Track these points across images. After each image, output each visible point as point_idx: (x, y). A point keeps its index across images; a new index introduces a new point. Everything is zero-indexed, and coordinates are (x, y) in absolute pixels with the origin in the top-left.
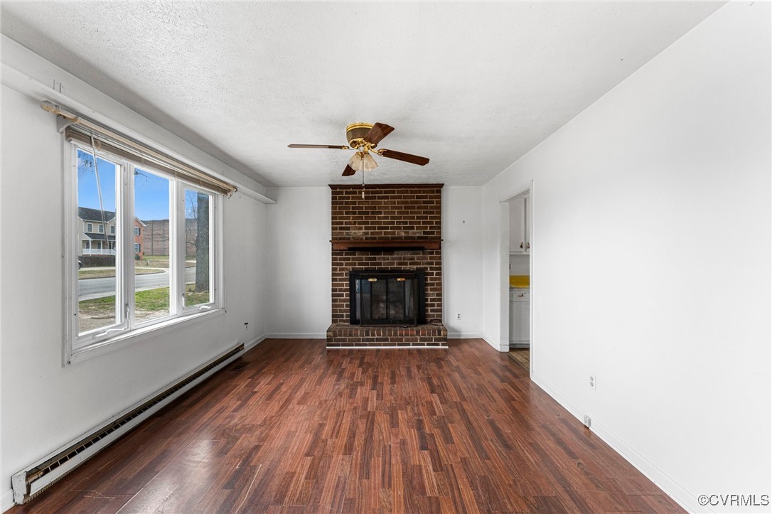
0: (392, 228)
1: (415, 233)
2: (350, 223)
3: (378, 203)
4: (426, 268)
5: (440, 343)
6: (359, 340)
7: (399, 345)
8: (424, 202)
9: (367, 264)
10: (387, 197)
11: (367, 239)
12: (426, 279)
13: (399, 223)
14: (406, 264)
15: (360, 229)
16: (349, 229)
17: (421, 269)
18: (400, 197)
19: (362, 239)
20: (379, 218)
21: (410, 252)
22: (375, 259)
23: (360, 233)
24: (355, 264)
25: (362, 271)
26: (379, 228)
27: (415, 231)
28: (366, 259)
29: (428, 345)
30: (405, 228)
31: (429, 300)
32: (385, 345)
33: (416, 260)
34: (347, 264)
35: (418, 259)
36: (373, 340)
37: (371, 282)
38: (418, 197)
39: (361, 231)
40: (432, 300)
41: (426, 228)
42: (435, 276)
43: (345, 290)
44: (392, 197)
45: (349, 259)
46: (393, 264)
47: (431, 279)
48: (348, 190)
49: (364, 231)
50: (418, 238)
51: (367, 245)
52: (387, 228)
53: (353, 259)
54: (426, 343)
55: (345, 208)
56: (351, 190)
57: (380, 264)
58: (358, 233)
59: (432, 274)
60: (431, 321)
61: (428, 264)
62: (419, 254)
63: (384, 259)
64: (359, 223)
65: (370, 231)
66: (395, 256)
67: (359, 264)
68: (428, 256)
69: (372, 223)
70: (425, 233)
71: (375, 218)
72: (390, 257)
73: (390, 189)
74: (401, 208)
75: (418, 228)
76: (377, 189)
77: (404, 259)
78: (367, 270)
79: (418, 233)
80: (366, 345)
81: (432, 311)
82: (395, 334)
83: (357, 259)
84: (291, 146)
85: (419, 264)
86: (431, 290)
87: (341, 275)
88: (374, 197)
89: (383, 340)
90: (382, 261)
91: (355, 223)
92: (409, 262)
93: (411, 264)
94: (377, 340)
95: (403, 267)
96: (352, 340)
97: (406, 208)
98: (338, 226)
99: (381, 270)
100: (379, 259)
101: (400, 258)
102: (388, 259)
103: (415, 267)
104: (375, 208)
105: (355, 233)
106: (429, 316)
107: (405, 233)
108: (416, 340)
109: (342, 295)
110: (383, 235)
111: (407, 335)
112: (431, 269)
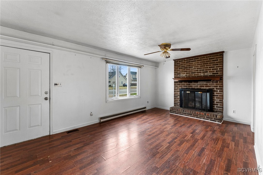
0: (197, 73)
1: (208, 74)
2: (181, 72)
3: (191, 63)
4: (214, 89)
5: (217, 121)
6: (181, 113)
7: (196, 117)
8: (213, 61)
9: (187, 86)
10: (195, 61)
11: (187, 77)
12: (214, 93)
13: (201, 70)
14: (204, 86)
15: (184, 74)
16: (180, 74)
17: (211, 89)
18: (201, 60)
19: (185, 77)
20: (192, 69)
21: (206, 82)
22: (190, 84)
23: (184, 75)
24: (182, 86)
26: (192, 73)
27: (208, 73)
28: (186, 84)
29: (210, 120)
30: (203, 72)
31: (215, 102)
32: (190, 116)
33: (208, 85)
34: (179, 86)
35: (210, 84)
36: (186, 114)
37: (188, 93)
38: (209, 59)
39: (185, 74)
40: (216, 102)
41: (214, 71)
42: (218, 92)
43: (179, 95)
44: (197, 61)
45: (180, 84)
46: (198, 86)
47: (216, 93)
48: (180, 61)
49: (186, 74)
50: (210, 76)
51: (187, 80)
52: (195, 73)
53: (182, 84)
54: (209, 119)
55: (179, 67)
56: (181, 60)
57: (192, 86)
58: (183, 75)
59: (217, 91)
60: (216, 111)
61: (215, 87)
62: (210, 82)
63: (194, 85)
64: (184, 72)
65: (188, 74)
66: (199, 83)
67: (184, 86)
68: (215, 83)
69: (189, 71)
70: (213, 74)
71: (190, 69)
72: (196, 84)
73: (196, 58)
74: (201, 64)
75: (209, 72)
76: (191, 59)
77: (203, 85)
78: (186, 88)
79: (210, 74)
80: (183, 115)
81: (217, 107)
82: (195, 113)
83: (183, 84)
85: (210, 86)
86: (216, 98)
87: (177, 90)
88: (190, 62)
89: (190, 114)
90: (193, 85)
91: (182, 72)
92: (205, 86)
93: (206, 87)
94: (188, 114)
95: (202, 88)
96: (178, 112)
97: (203, 64)
98: (176, 73)
99: (192, 89)
100: (191, 84)
101: (201, 84)
102: (195, 85)
103: (208, 88)
104: (190, 66)
105: (182, 75)
106: (215, 109)
107: (204, 74)
108: (205, 117)
109: (178, 97)
110: (193, 76)
111: (200, 114)
112: (216, 89)
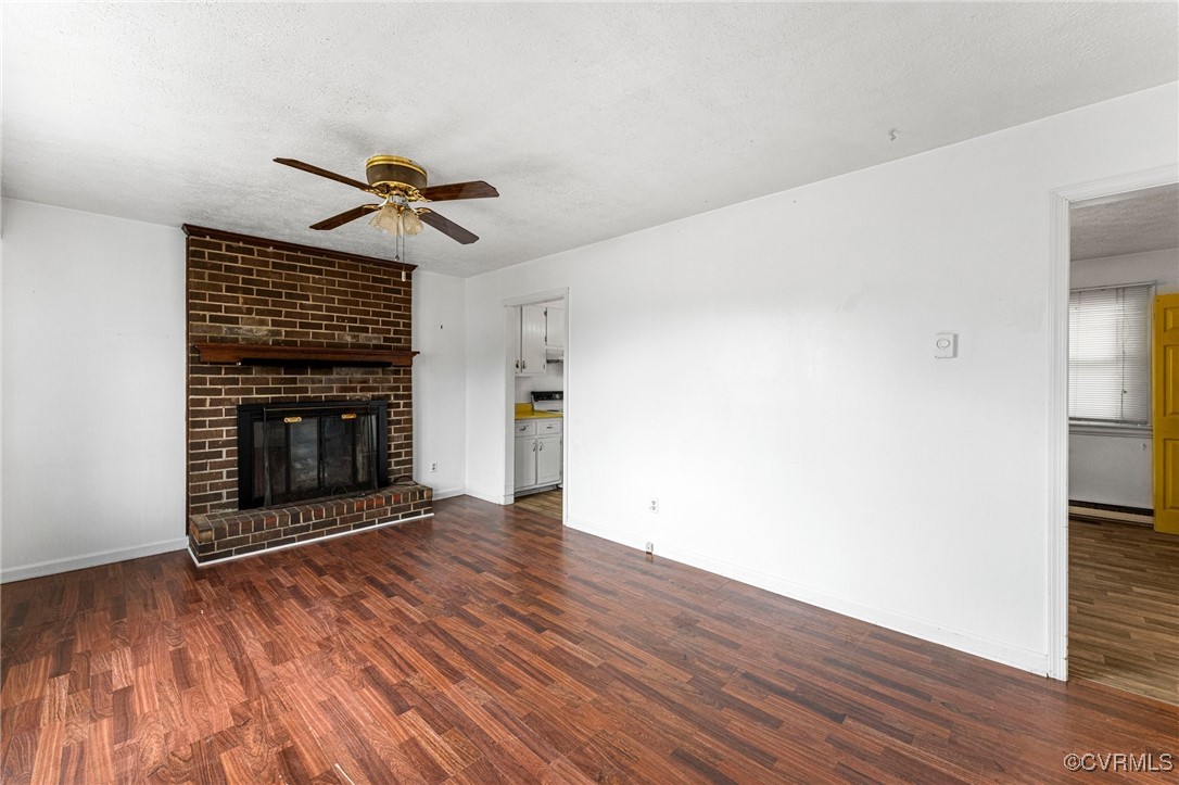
0: (327, 327)
1: (370, 339)
2: (239, 311)
3: (301, 279)
4: (388, 397)
5: (422, 510)
6: (277, 534)
7: (355, 527)
8: (386, 290)
9: (278, 391)
10: (319, 272)
11: (276, 343)
12: (389, 414)
13: (343, 319)
14: (354, 390)
15: (263, 323)
16: (236, 321)
17: (380, 398)
18: (344, 275)
19: (266, 343)
20: (302, 307)
21: (362, 370)
22: (294, 381)
23: (261, 331)
24: (249, 391)
25: (266, 404)
26: (303, 325)
27: (370, 335)
28: (275, 381)
29: (403, 517)
30: (352, 329)
31: (393, 447)
32: (329, 533)
33: (371, 384)
34: (228, 392)
35: (375, 381)
36: (307, 528)
37: (289, 424)
38: (375, 280)
39: (265, 328)
40: (397, 447)
41: (388, 331)
42: (401, 409)
43: (226, 444)
44: (328, 273)
45: (236, 381)
46: (331, 389)
47: (396, 414)
48: (234, 244)
49: (270, 328)
50: (377, 347)
51: (276, 356)
52: (319, 327)
53: (245, 381)
54: (401, 515)
55: (226, 279)
56: (241, 244)
57: (305, 390)
58: (254, 329)
59: (398, 405)
60: (396, 480)
61: (391, 389)
62: (378, 373)
63: (313, 381)
64: (259, 312)
65: (283, 330)
66: (334, 376)
67: (259, 391)
68: (392, 377)
69: (288, 315)
70: (386, 339)
71: (294, 306)
72: (324, 377)
73: (324, 258)
74: (346, 293)
75: (374, 331)
76: (299, 254)
77: (351, 382)
78: (276, 402)
79: (375, 338)
80: (293, 540)
81: (397, 463)
82: (350, 510)
83: (254, 381)
84: (278, 160)
85: (376, 389)
86: (396, 431)
87: (217, 413)
88: (294, 268)
89: (328, 525)
90: (309, 386)
91: (249, 311)
92: (359, 386)
93: (362, 390)
94: (315, 526)
95: (348, 395)
96: (262, 538)
97: (353, 294)
98: (208, 314)
99: (306, 401)
100: (302, 381)
101: (344, 381)
102: (321, 382)
103: (369, 394)
104: (294, 287)
105: (251, 331)
106: (393, 472)
107: (354, 337)
108: (385, 513)
109: (219, 455)
110: (311, 339)
111: (370, 507)
112: (396, 397)
